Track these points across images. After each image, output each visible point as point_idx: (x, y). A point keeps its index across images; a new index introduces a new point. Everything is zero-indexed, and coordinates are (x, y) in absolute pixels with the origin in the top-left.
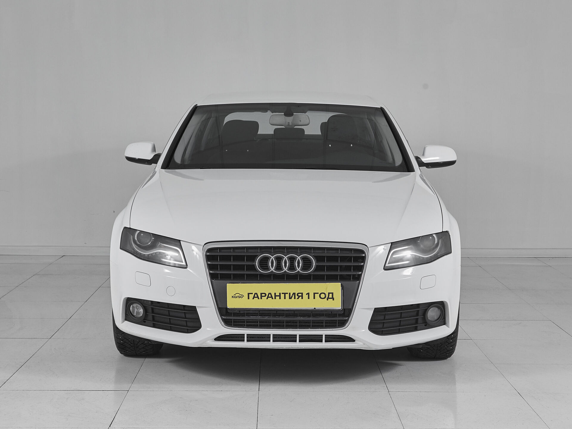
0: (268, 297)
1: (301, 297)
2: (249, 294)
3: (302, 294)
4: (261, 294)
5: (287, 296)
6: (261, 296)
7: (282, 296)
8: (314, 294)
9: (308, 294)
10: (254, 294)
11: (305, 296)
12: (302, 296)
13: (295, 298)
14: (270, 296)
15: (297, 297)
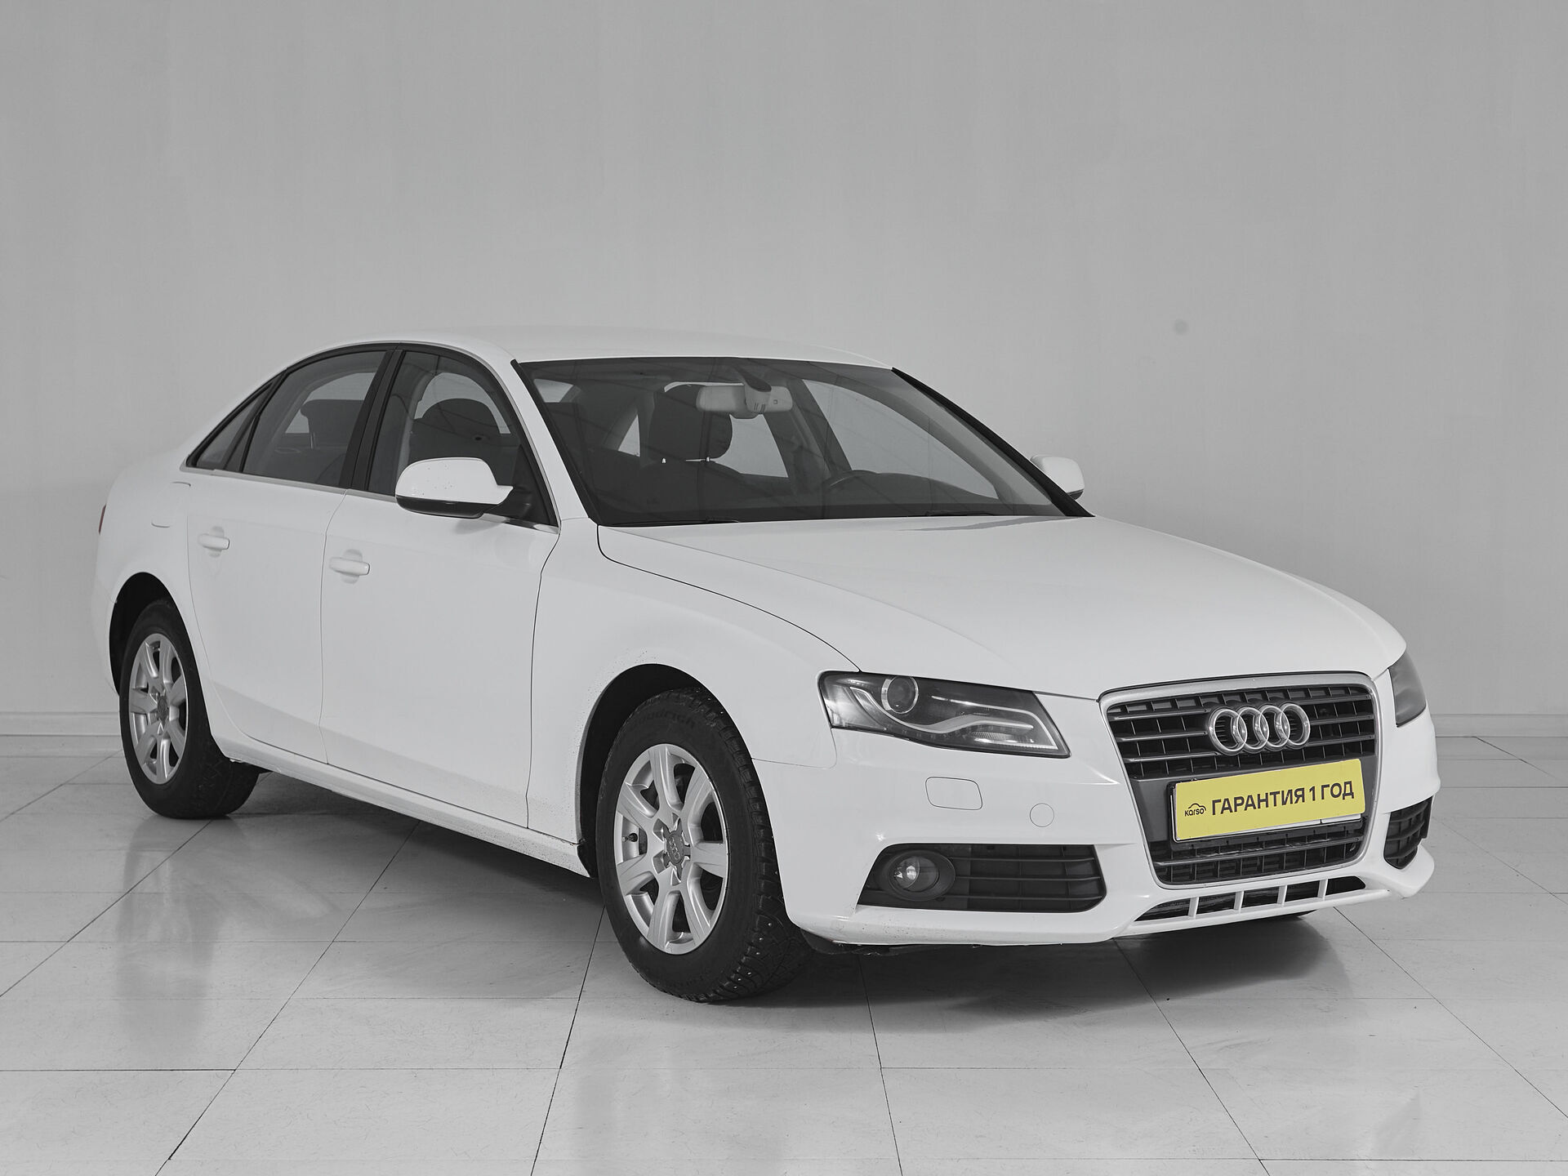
0: (1247, 805)
1: (1301, 798)
2: (1214, 802)
3: (1303, 790)
4: (1236, 799)
5: (1279, 797)
6: (1236, 805)
7: (1271, 798)
8: (1323, 787)
9: (1313, 789)
10: (1222, 801)
11: (1308, 795)
12: (1303, 796)
13: (1291, 803)
14: (1250, 803)
15: (1295, 799)
